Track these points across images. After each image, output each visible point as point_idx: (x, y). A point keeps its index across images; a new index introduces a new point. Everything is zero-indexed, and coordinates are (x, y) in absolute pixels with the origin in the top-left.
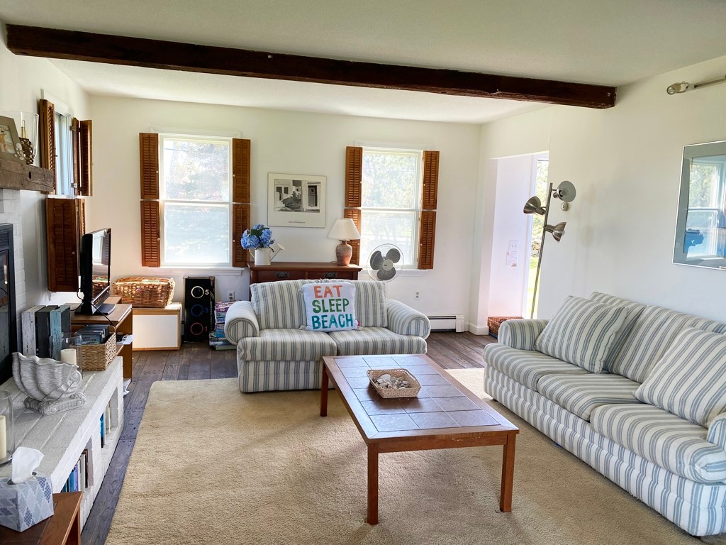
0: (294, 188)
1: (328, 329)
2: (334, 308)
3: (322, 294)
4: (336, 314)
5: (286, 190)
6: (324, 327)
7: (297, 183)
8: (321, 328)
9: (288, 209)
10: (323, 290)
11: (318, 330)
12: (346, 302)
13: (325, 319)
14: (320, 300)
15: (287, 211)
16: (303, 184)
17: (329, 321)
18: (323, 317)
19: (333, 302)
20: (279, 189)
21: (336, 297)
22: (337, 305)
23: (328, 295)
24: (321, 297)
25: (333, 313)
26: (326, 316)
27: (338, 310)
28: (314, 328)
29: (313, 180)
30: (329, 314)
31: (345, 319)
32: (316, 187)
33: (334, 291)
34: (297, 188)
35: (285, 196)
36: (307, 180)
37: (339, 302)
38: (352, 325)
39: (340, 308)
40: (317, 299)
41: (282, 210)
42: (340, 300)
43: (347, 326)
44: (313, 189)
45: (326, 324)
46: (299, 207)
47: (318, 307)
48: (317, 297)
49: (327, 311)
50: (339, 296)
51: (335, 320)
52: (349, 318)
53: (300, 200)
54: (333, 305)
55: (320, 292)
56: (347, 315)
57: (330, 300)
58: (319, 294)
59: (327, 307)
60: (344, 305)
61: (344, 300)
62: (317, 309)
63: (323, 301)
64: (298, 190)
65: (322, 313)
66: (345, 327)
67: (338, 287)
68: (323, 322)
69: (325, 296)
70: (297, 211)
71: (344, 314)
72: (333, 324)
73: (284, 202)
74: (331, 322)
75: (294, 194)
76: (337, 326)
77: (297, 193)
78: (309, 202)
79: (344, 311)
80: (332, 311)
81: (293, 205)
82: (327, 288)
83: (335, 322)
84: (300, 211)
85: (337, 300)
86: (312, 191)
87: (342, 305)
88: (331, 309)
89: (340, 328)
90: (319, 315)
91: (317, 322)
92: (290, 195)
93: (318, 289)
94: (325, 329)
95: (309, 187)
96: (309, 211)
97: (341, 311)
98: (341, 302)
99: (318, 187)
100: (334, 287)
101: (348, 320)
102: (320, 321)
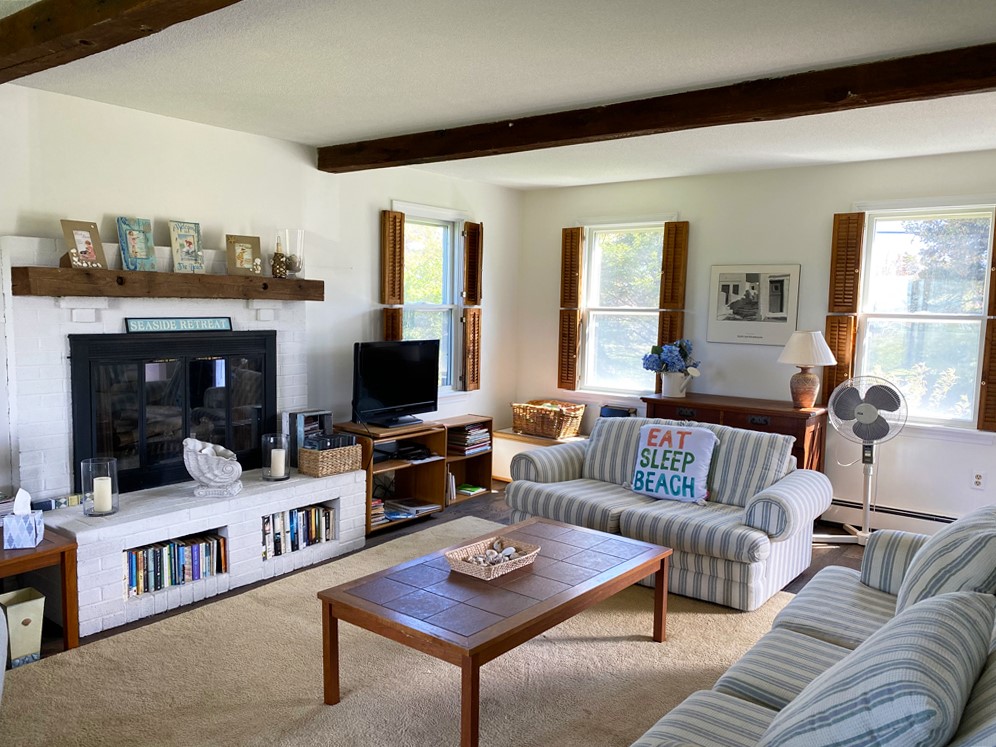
0: (748, 286)
1: (654, 494)
2: (668, 464)
3: (657, 441)
4: (669, 474)
5: (736, 290)
6: (647, 490)
7: (752, 278)
8: (644, 490)
9: (738, 317)
10: (661, 436)
11: (640, 491)
12: (689, 458)
13: (651, 478)
14: (652, 449)
15: (735, 319)
16: (762, 278)
17: (655, 483)
18: (650, 474)
19: (668, 455)
20: (725, 288)
21: (675, 447)
22: (674, 460)
23: (666, 443)
24: (655, 445)
25: (664, 471)
26: (653, 474)
27: (672, 468)
28: (636, 488)
29: (777, 271)
30: (658, 472)
31: (681, 484)
32: (782, 282)
33: (676, 439)
34: (753, 284)
35: (734, 298)
36: (767, 272)
37: (678, 457)
38: (692, 496)
39: (676, 465)
40: (649, 448)
41: (728, 319)
42: (681, 453)
43: (684, 495)
44: (778, 285)
45: (651, 486)
46: (754, 314)
47: (647, 458)
48: (650, 444)
49: (657, 467)
50: (681, 447)
51: (664, 481)
52: (688, 483)
53: (757, 303)
54: (668, 459)
55: (656, 437)
56: (685, 478)
57: (666, 452)
58: (653, 441)
59: (658, 462)
60: (685, 462)
61: (687, 454)
62: (645, 461)
63: (655, 451)
64: (753, 288)
65: (649, 469)
66: (680, 497)
67: (683, 434)
68: (648, 481)
69: (661, 445)
70: (752, 320)
71: (682, 475)
72: (662, 488)
73: (732, 306)
74: (659, 484)
75: (748, 294)
76: (667, 493)
77: (752, 292)
78: (770, 305)
79: (683, 471)
80: (663, 467)
81: (746, 311)
82: (669, 433)
83: (664, 484)
84: (754, 320)
85: (676, 453)
86: (776, 288)
87: (682, 461)
88: (662, 465)
89: (671, 495)
90: (646, 470)
91: (640, 480)
92: (741, 296)
93: (655, 433)
94: (649, 493)
95: (771, 282)
96: (769, 319)
97: (677, 470)
98: (681, 457)
99: (785, 283)
100: (679, 433)
101: (685, 486)
102: (644, 480)
